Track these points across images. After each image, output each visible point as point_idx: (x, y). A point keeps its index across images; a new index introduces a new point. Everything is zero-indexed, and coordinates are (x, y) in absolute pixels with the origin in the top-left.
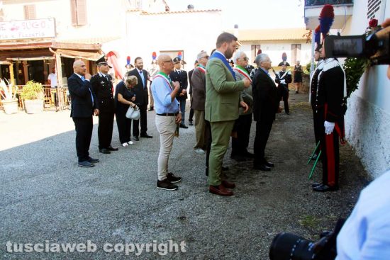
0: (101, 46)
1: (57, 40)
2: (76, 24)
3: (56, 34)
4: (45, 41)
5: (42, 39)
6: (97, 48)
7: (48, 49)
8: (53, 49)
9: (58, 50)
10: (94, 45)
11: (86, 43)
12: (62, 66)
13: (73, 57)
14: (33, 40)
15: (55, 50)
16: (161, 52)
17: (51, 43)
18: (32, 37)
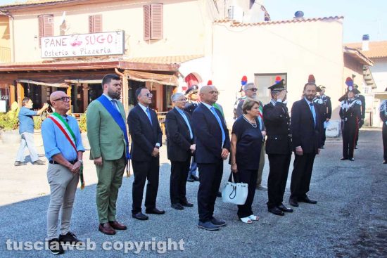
0: (178, 66)
1: (125, 58)
2: (149, 38)
3: (124, 50)
4: (111, 60)
5: (108, 56)
6: (173, 70)
7: (113, 69)
8: (119, 70)
9: (126, 71)
10: (169, 66)
11: (160, 62)
12: (129, 90)
13: (143, 80)
14: (96, 57)
15: (121, 71)
16: (256, 75)
17: (117, 63)
18: (96, 54)
